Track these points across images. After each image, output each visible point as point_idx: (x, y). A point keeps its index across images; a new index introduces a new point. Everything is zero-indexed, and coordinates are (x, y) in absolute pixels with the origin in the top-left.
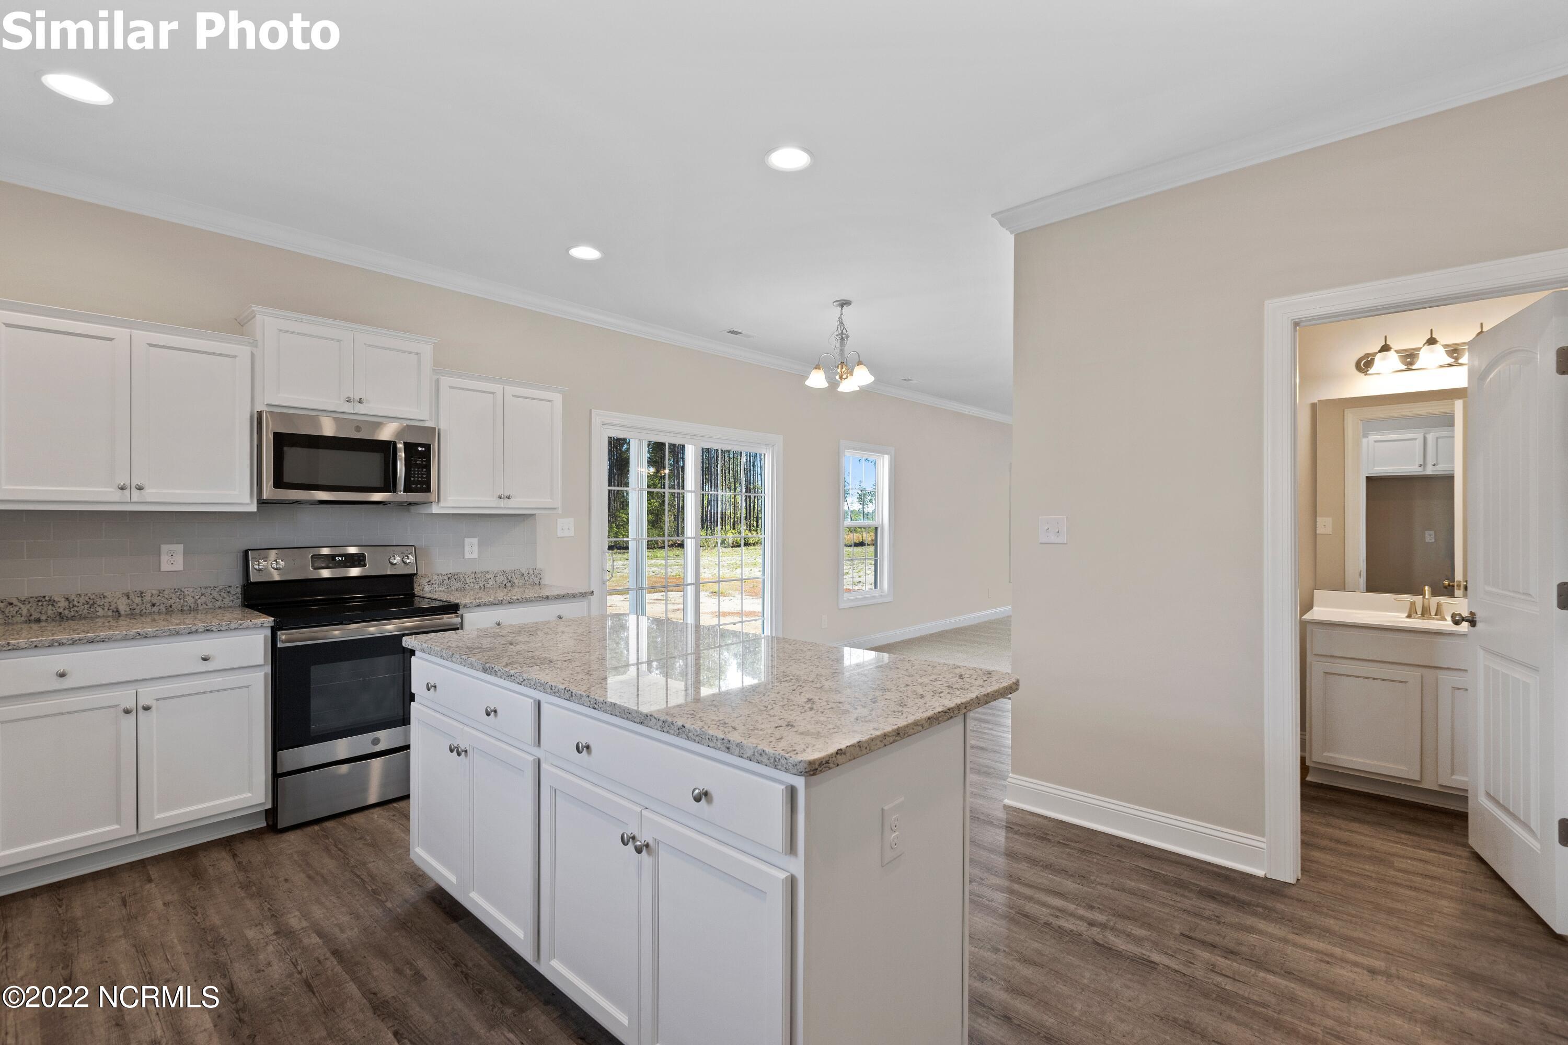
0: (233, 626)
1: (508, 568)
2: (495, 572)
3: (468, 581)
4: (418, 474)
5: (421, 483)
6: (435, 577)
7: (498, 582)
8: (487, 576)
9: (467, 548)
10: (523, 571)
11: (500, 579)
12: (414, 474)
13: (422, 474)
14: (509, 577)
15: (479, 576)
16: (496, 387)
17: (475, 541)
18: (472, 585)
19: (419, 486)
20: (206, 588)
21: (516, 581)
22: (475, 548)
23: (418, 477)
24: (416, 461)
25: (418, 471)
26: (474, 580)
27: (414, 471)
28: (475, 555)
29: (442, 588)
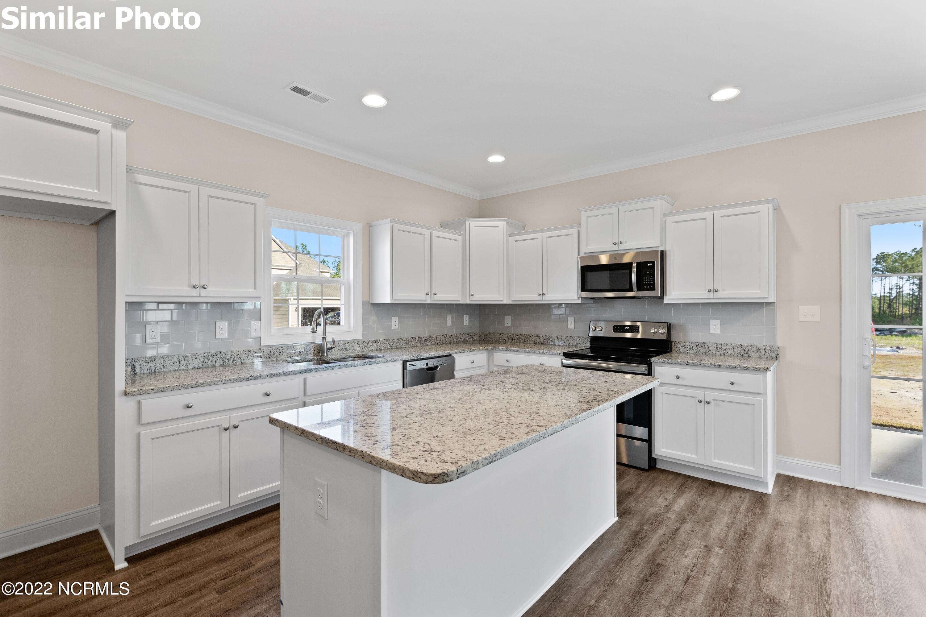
0: (551, 353)
1: (745, 342)
2: (734, 345)
3: (711, 349)
4: (648, 280)
5: (650, 285)
6: (687, 344)
7: (736, 352)
8: (726, 347)
9: (712, 326)
10: (760, 347)
11: (737, 350)
12: (646, 280)
13: (650, 280)
14: (746, 350)
15: (720, 346)
16: (708, 214)
17: (718, 322)
18: (714, 352)
19: (648, 287)
20: (580, 337)
21: (752, 354)
22: (719, 327)
23: (648, 282)
24: (647, 272)
25: (648, 278)
26: (716, 349)
27: (646, 278)
28: (718, 331)
29: (692, 352)
